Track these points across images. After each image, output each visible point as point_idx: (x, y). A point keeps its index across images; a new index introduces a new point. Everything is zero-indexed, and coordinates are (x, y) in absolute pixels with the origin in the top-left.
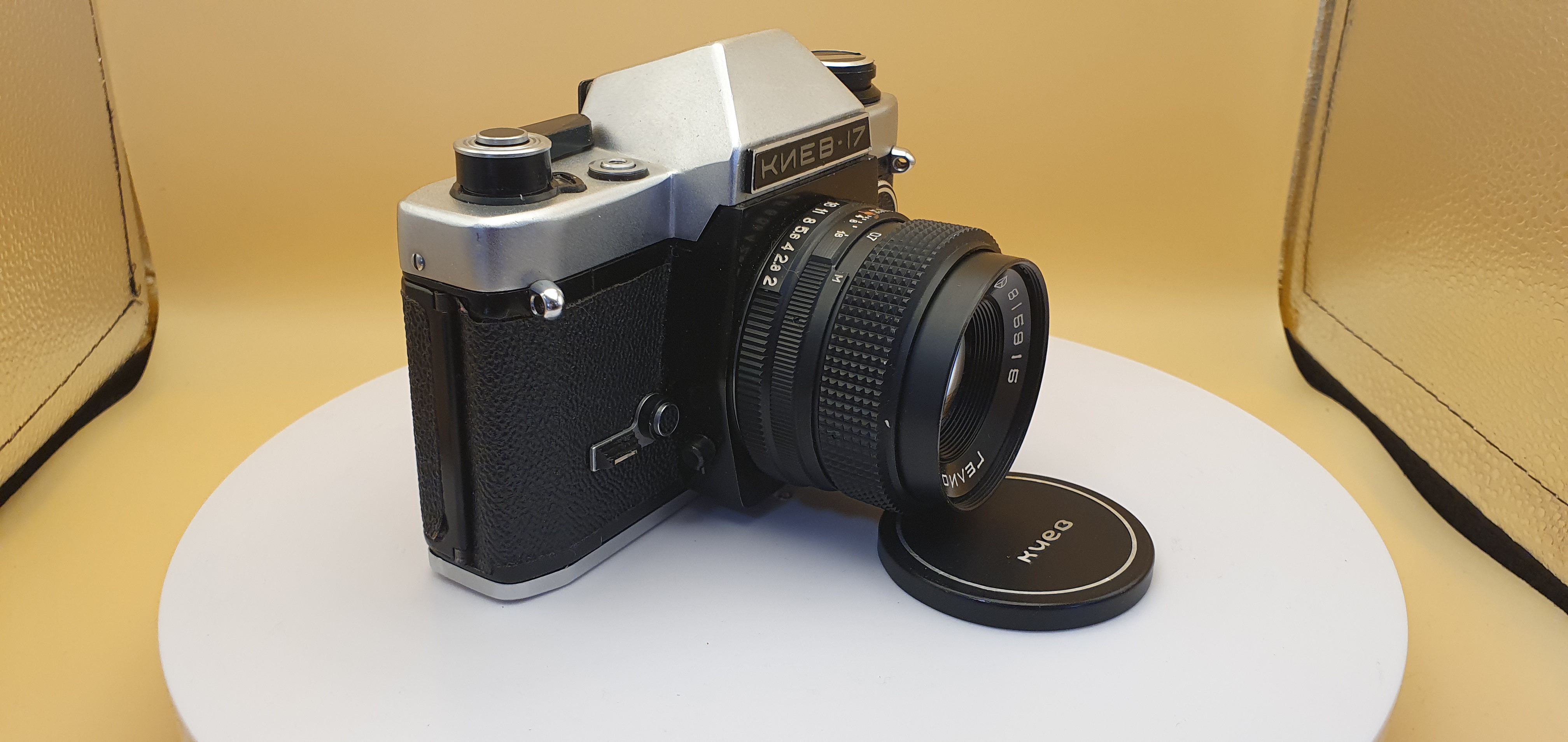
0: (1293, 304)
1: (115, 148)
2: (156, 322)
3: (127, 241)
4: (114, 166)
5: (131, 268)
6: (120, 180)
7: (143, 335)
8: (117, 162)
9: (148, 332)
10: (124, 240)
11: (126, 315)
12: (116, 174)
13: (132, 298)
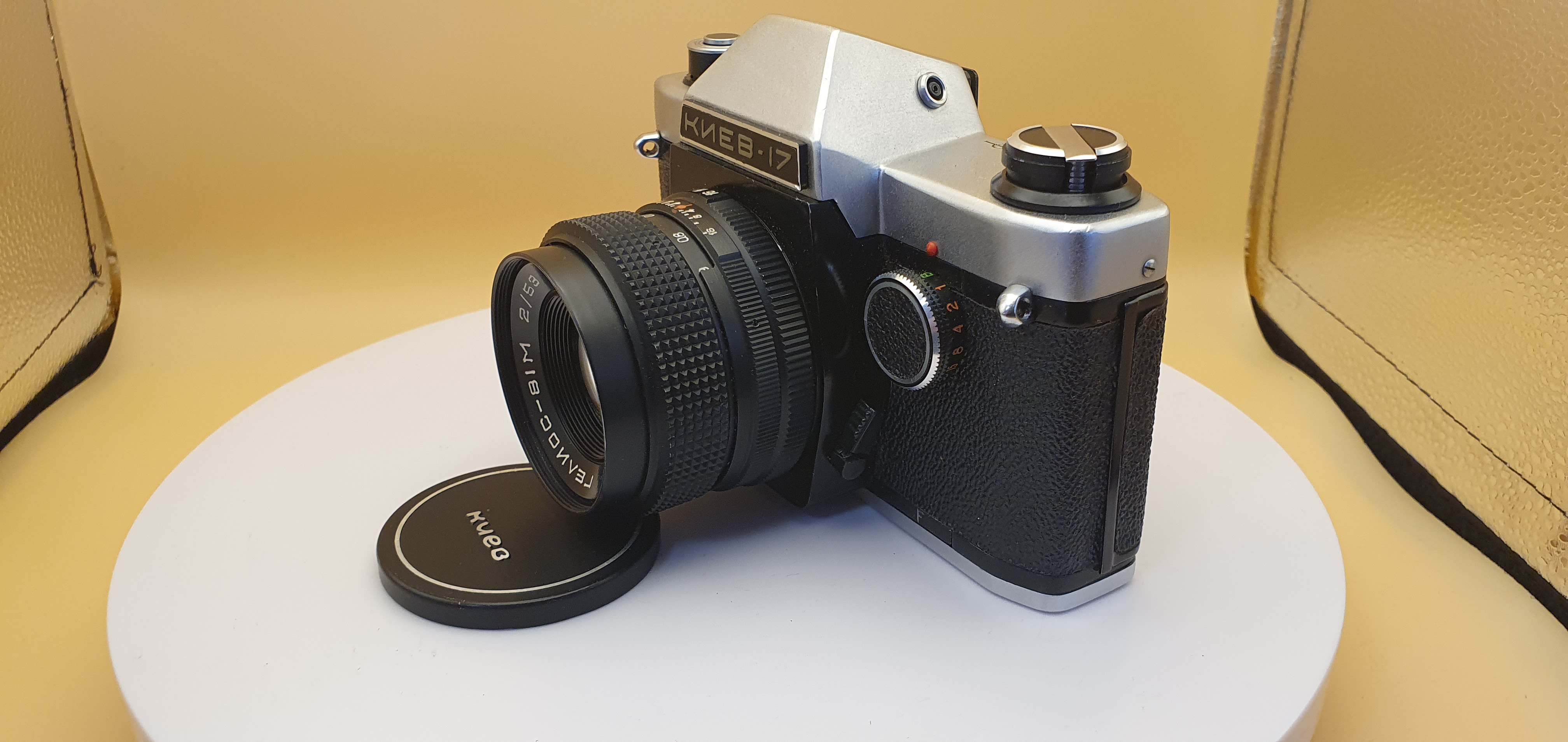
0: (1259, 272)
1: (70, 128)
2: (119, 302)
3: (86, 222)
4: (70, 146)
5: (91, 249)
6: (76, 160)
7: (105, 316)
8: (73, 141)
9: (111, 312)
10: (83, 222)
11: (85, 296)
12: (73, 153)
13: (92, 279)
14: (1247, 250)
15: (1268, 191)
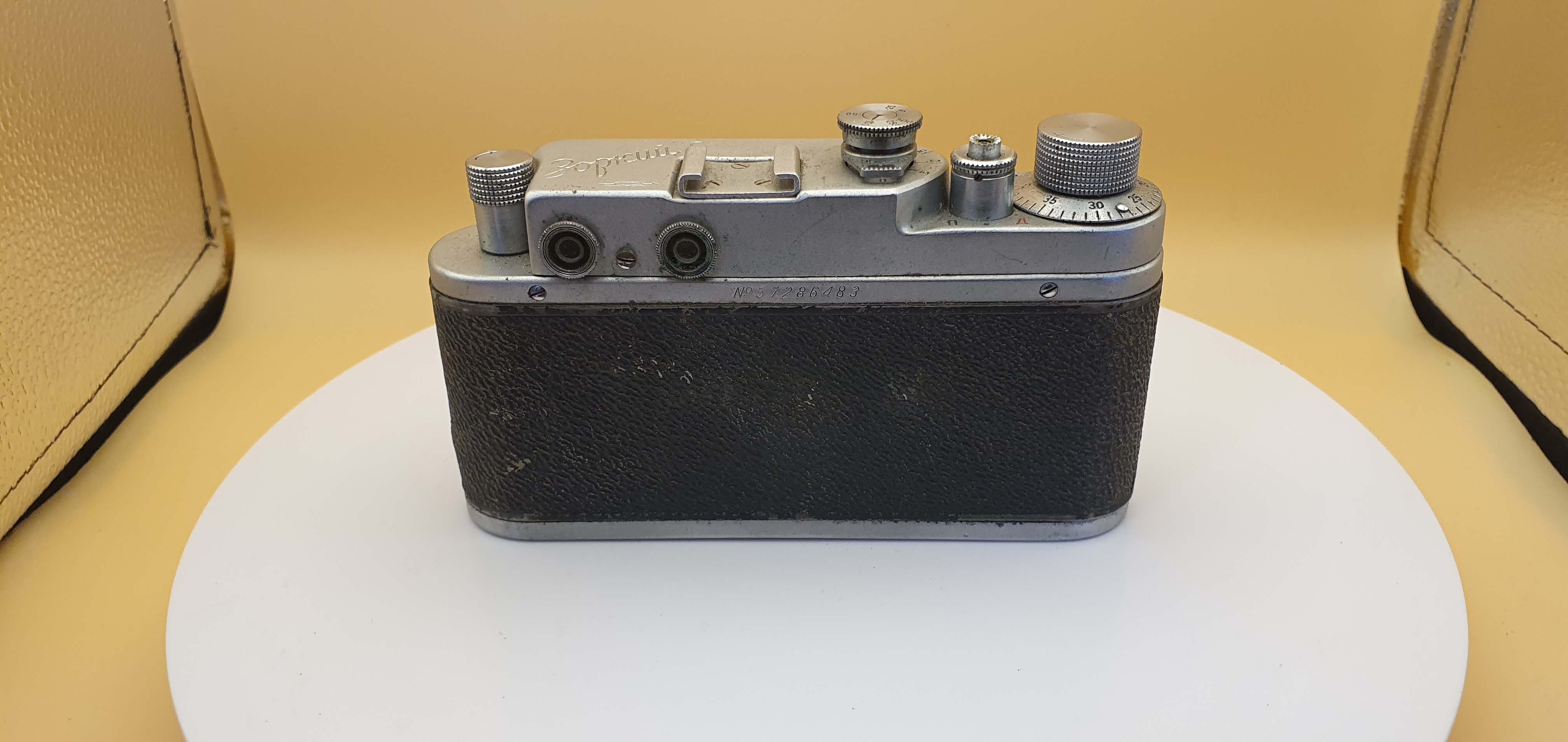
0: (1413, 243)
1: (184, 91)
2: (233, 262)
3: (201, 185)
4: (184, 108)
5: (206, 210)
6: (190, 122)
7: (220, 276)
8: (187, 104)
9: (225, 272)
10: (197, 184)
11: (202, 260)
12: (187, 116)
13: (207, 241)
14: (1400, 217)
15: (1428, 155)
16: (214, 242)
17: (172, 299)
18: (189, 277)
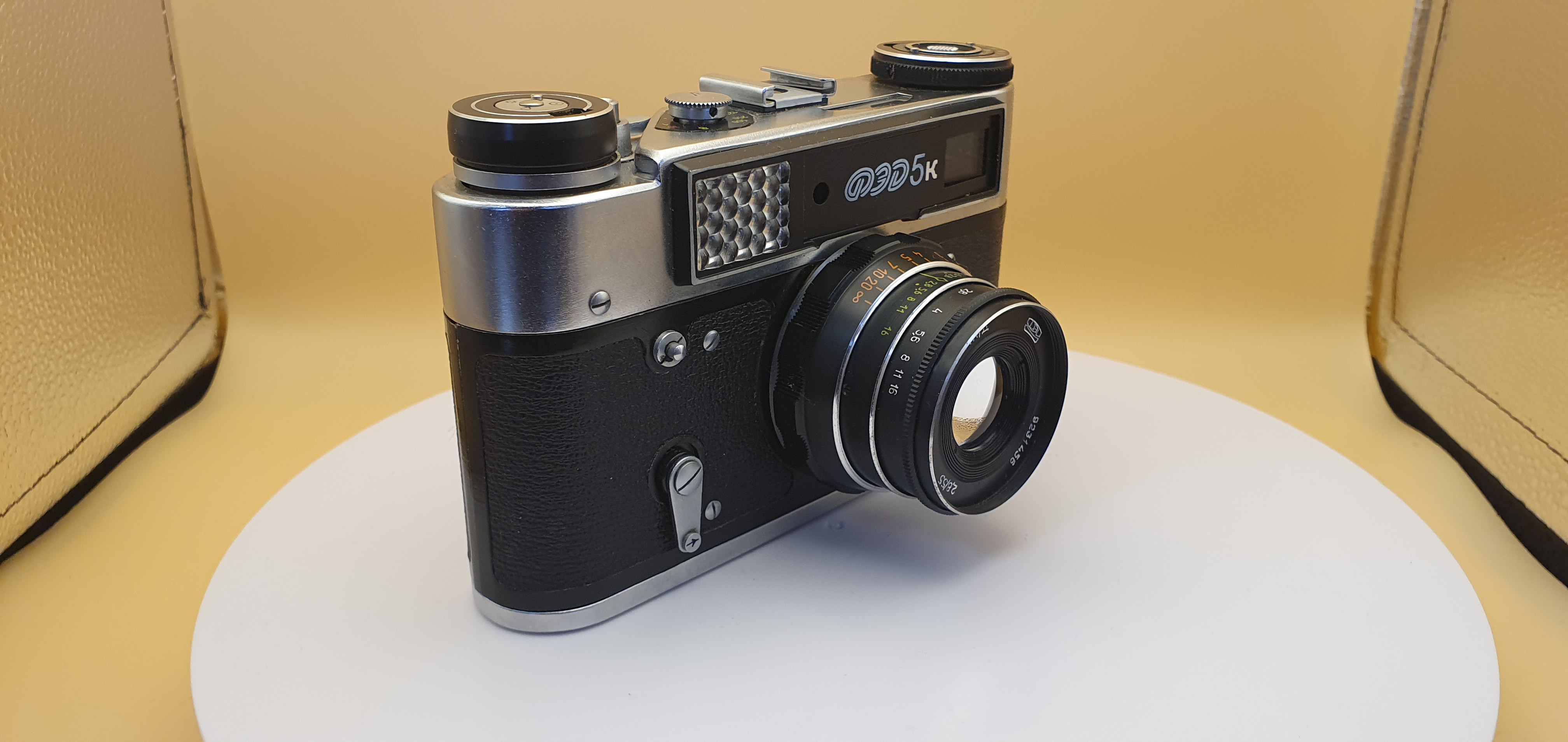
0: (1382, 334)
1: (187, 165)
2: (224, 336)
3: (197, 257)
4: (186, 182)
5: (201, 282)
6: (191, 196)
7: (211, 347)
8: (188, 178)
9: (216, 344)
10: (194, 258)
11: (194, 330)
13: (201, 311)
14: (1368, 308)
15: (1392, 246)
16: (208, 312)
17: (161, 363)
18: (180, 344)
